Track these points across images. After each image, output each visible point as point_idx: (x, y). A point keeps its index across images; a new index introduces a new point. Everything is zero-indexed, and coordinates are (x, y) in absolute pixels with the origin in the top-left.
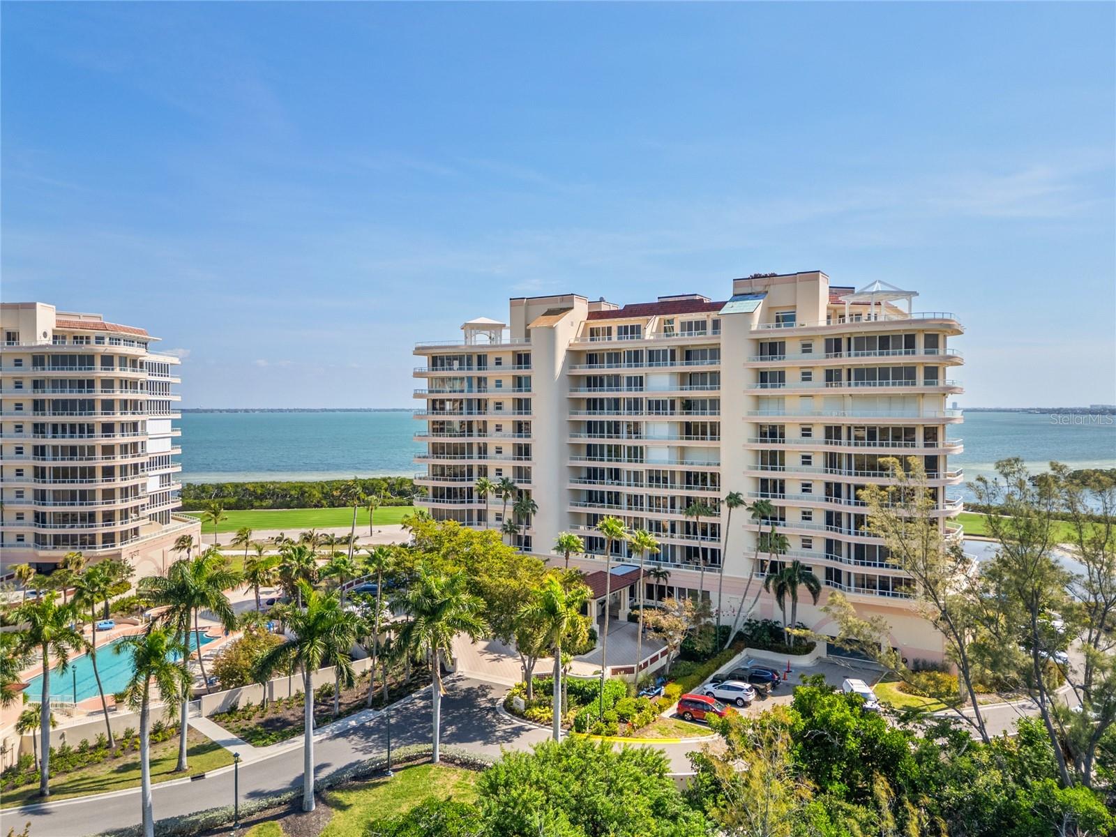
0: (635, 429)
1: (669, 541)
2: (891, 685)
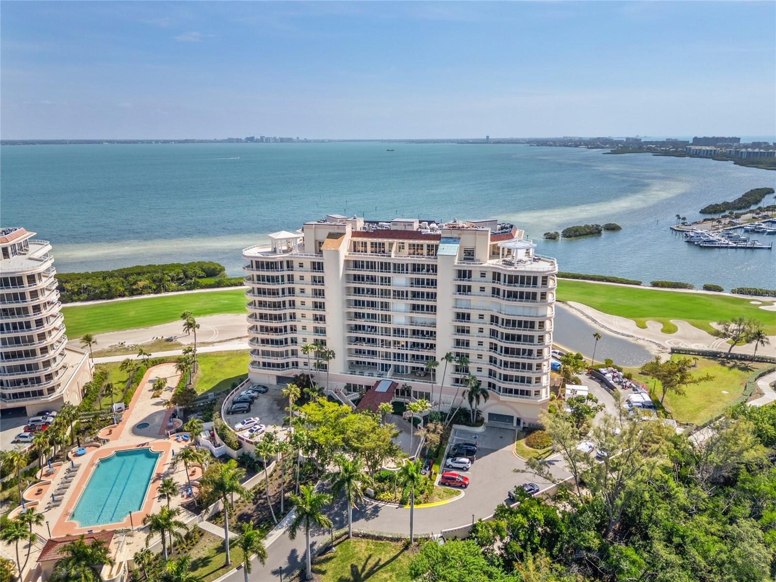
0: (385, 306)
1: (405, 364)
2: (523, 442)
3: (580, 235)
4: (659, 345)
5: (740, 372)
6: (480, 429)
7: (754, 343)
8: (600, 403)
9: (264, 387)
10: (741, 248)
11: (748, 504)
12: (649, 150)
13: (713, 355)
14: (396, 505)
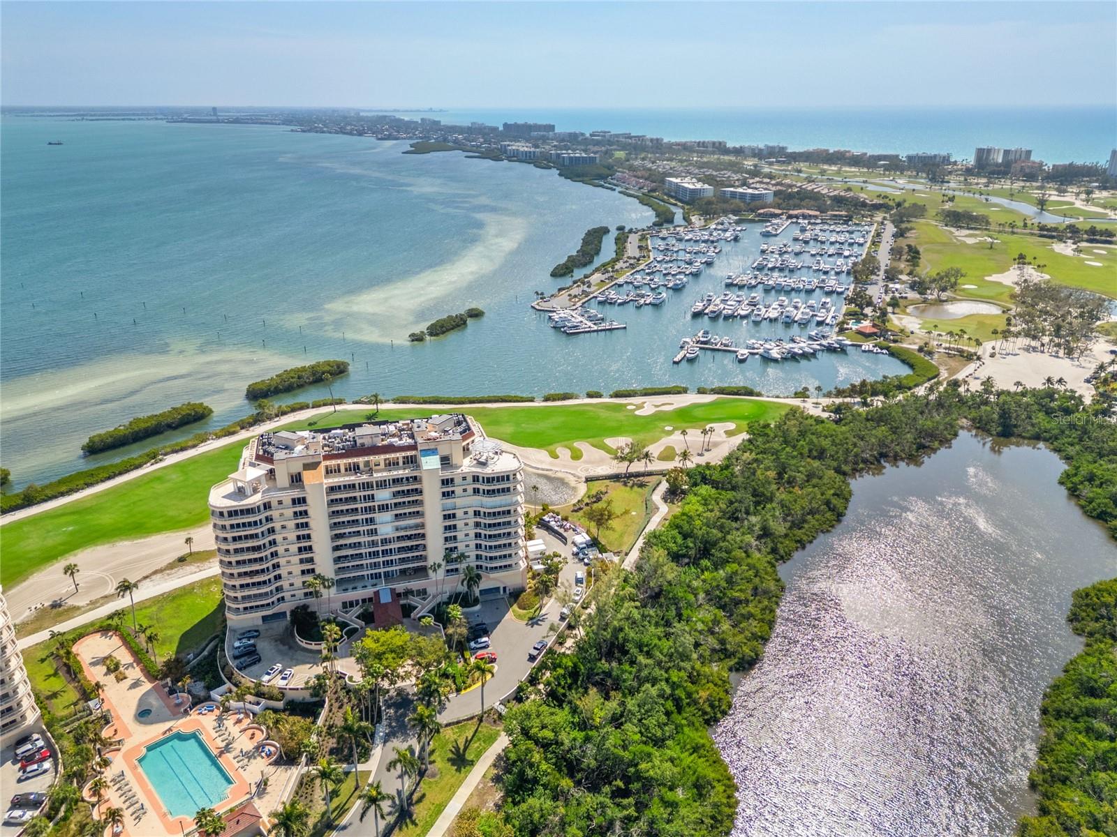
1: (394, 568)
2: (515, 607)
3: (448, 330)
4: (574, 475)
5: (640, 490)
6: (478, 607)
7: (644, 461)
8: (563, 556)
9: (256, 631)
10: (601, 330)
11: (673, 608)
12: (458, 146)
13: (616, 478)
14: (455, 694)
